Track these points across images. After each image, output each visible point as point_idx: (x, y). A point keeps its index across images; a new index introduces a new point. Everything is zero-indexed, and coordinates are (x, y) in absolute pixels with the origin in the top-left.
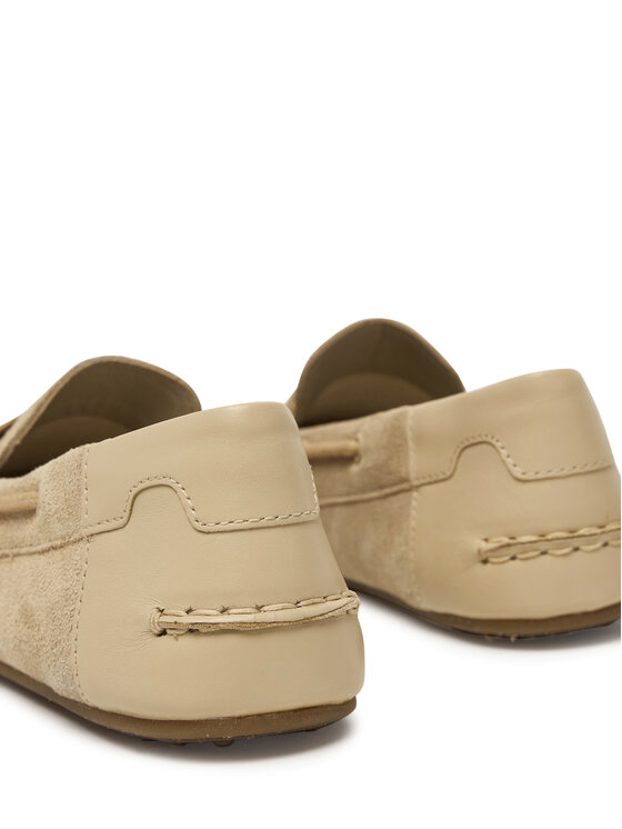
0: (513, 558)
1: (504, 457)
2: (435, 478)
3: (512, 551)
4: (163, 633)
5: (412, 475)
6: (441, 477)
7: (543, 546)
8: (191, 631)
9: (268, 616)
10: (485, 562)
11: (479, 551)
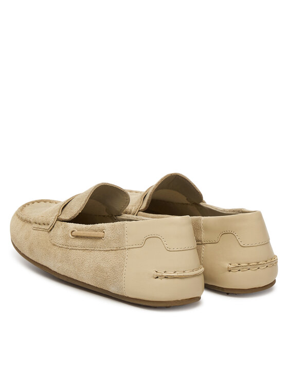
0: (239, 270)
1: (238, 239)
2: (211, 242)
3: (239, 268)
4: (157, 277)
5: (203, 240)
6: (214, 242)
7: (249, 267)
8: (166, 277)
9: (187, 274)
10: (230, 271)
11: (228, 268)
